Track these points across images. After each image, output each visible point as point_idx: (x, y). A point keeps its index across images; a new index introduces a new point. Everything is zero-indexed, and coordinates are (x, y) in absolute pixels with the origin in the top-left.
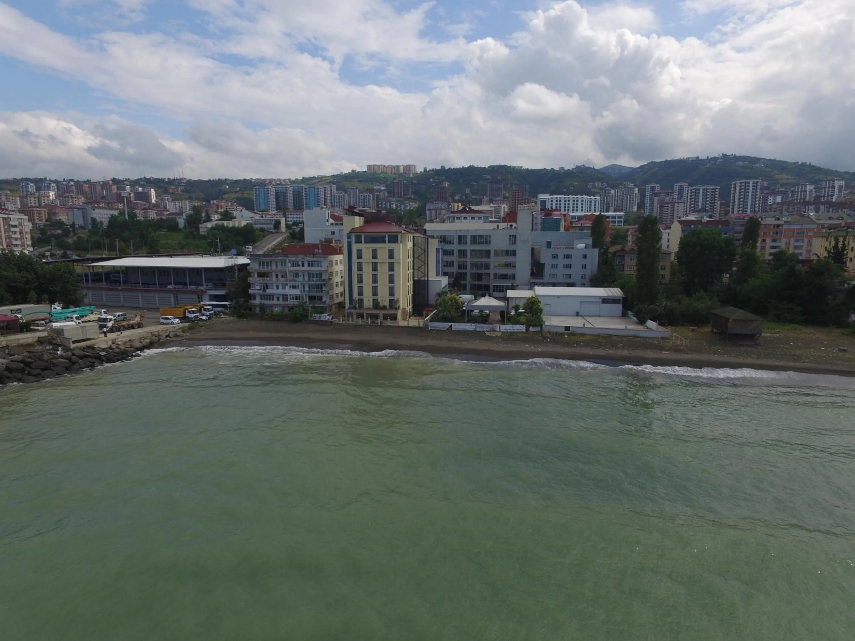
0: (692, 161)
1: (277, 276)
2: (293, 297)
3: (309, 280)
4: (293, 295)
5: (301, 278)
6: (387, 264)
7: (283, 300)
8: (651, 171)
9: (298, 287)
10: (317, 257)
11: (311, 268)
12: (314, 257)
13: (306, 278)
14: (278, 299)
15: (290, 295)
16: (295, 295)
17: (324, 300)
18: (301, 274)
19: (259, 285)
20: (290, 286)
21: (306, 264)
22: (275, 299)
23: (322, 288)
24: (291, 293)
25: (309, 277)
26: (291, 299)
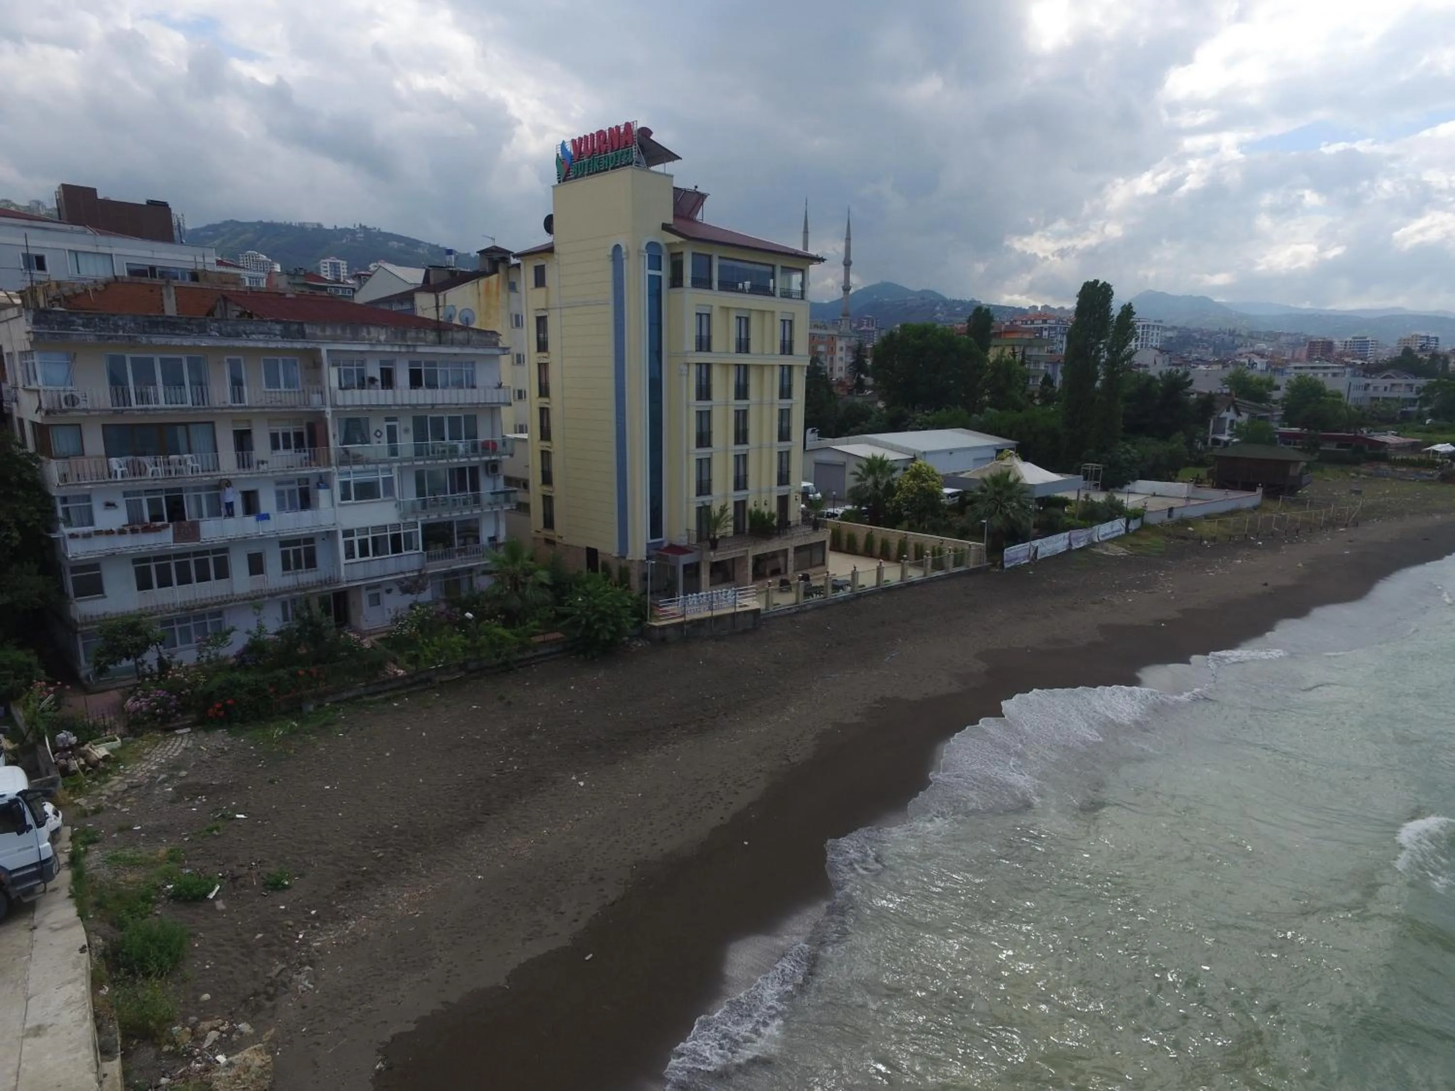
0: (313, 229)
1: (243, 440)
2: (363, 544)
3: (419, 452)
4: (366, 530)
5: (378, 447)
6: (777, 372)
7: (286, 567)
8: (242, 237)
9: (389, 491)
10: (452, 343)
11: (423, 396)
12: (440, 343)
13: (406, 442)
14: (256, 565)
15: (348, 533)
16: (375, 529)
17: (486, 533)
18: (378, 425)
19: (121, 503)
20: (345, 485)
21: (402, 377)
22: (239, 566)
23: (475, 487)
24: (348, 526)
25: (420, 434)
26: (350, 554)
